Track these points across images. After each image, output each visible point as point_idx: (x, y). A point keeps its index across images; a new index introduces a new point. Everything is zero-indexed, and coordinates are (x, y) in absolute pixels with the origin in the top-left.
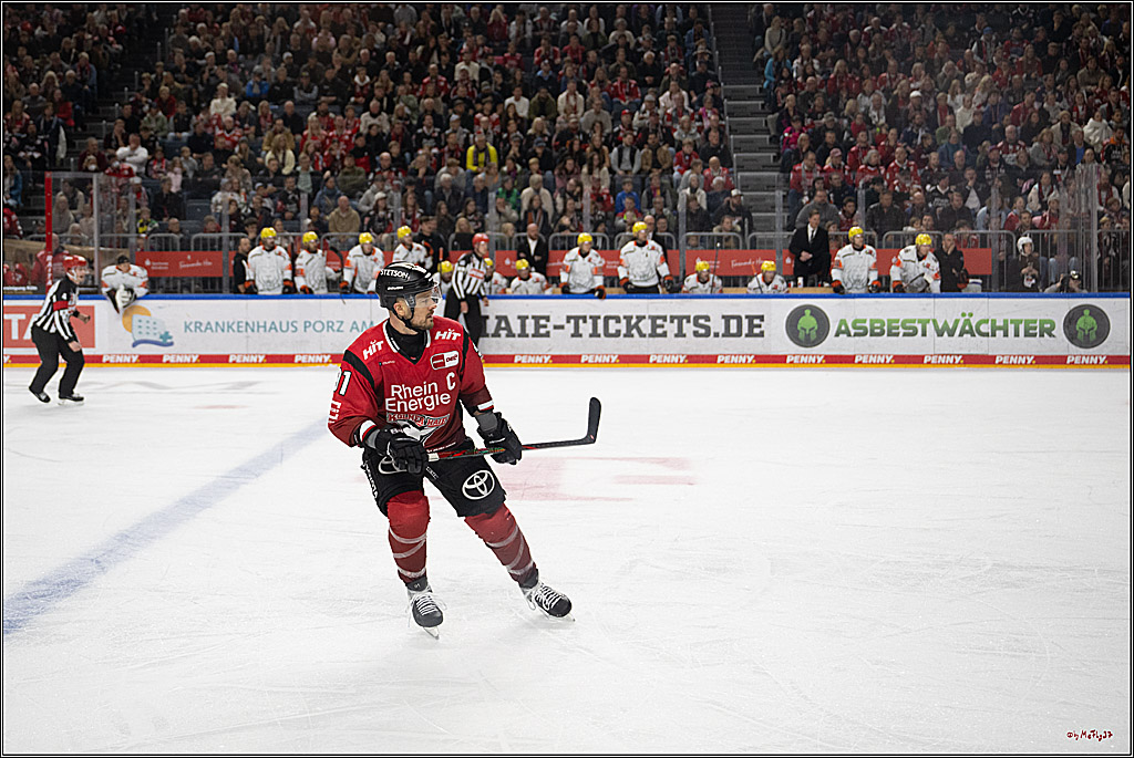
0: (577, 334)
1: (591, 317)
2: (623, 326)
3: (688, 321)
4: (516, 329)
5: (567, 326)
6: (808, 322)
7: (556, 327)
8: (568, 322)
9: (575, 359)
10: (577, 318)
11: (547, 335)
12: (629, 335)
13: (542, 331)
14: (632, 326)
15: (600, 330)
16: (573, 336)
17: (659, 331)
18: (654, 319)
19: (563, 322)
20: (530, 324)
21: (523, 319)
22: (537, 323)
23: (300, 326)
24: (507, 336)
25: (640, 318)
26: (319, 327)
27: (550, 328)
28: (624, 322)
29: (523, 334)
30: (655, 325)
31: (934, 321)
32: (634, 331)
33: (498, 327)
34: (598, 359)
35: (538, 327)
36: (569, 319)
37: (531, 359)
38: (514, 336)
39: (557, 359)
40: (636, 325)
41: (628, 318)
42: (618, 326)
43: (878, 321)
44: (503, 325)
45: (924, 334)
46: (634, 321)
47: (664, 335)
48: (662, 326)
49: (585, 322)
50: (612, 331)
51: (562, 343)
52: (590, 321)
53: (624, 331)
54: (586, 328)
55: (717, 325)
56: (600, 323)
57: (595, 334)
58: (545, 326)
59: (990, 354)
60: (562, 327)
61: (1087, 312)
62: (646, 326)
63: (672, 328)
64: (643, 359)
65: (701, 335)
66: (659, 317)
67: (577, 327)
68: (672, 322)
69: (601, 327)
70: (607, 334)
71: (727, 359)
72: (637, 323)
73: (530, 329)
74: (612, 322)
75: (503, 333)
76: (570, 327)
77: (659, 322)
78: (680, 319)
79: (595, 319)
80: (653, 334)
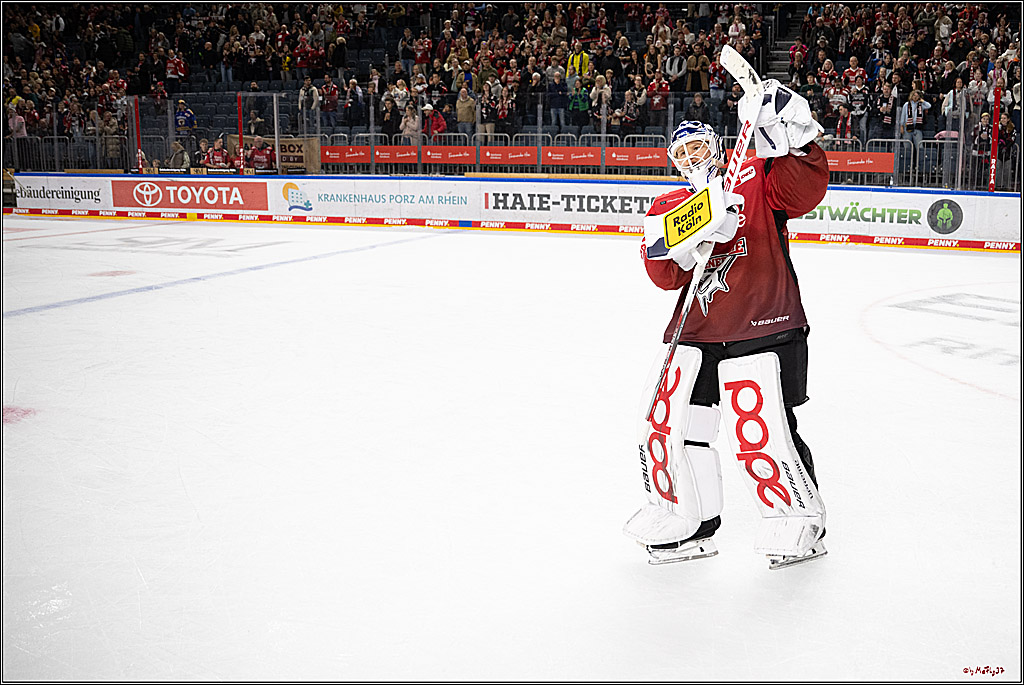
0: (568, 209)
1: (578, 196)
2: (600, 204)
3: (648, 202)
4: (527, 203)
5: (561, 202)
7: (554, 203)
8: (563, 199)
9: (567, 227)
10: (568, 197)
11: (548, 208)
12: (605, 210)
13: (545, 206)
14: (608, 204)
15: (585, 206)
16: (566, 210)
17: (627, 208)
18: (623, 199)
19: (559, 200)
20: (536, 200)
21: (531, 196)
22: (541, 200)
23: (387, 198)
24: (521, 209)
25: (613, 198)
26: (399, 199)
27: (550, 204)
28: (601, 200)
29: (532, 208)
30: (623, 204)
31: (830, 208)
32: (609, 208)
33: (515, 202)
34: (583, 228)
35: (541, 202)
36: (563, 197)
37: (537, 226)
38: (525, 209)
39: (554, 227)
40: (610, 204)
41: (605, 198)
42: (597, 204)
44: (518, 201)
45: (821, 218)
46: (608, 200)
47: (630, 211)
48: (629, 205)
49: (574, 200)
50: (593, 207)
51: (558, 215)
52: (577, 199)
53: (601, 208)
54: (575, 205)
56: (585, 201)
57: (581, 209)
58: (547, 202)
59: (870, 235)
60: (558, 203)
61: (946, 205)
62: (617, 204)
63: (635, 206)
64: (615, 229)
66: (626, 198)
67: (568, 203)
68: (636, 201)
69: (586, 204)
70: (590, 210)
72: (611, 202)
73: (536, 204)
74: (593, 201)
75: (518, 206)
76: (564, 204)
77: (627, 201)
78: (642, 199)
79: (581, 197)
80: (622, 211)
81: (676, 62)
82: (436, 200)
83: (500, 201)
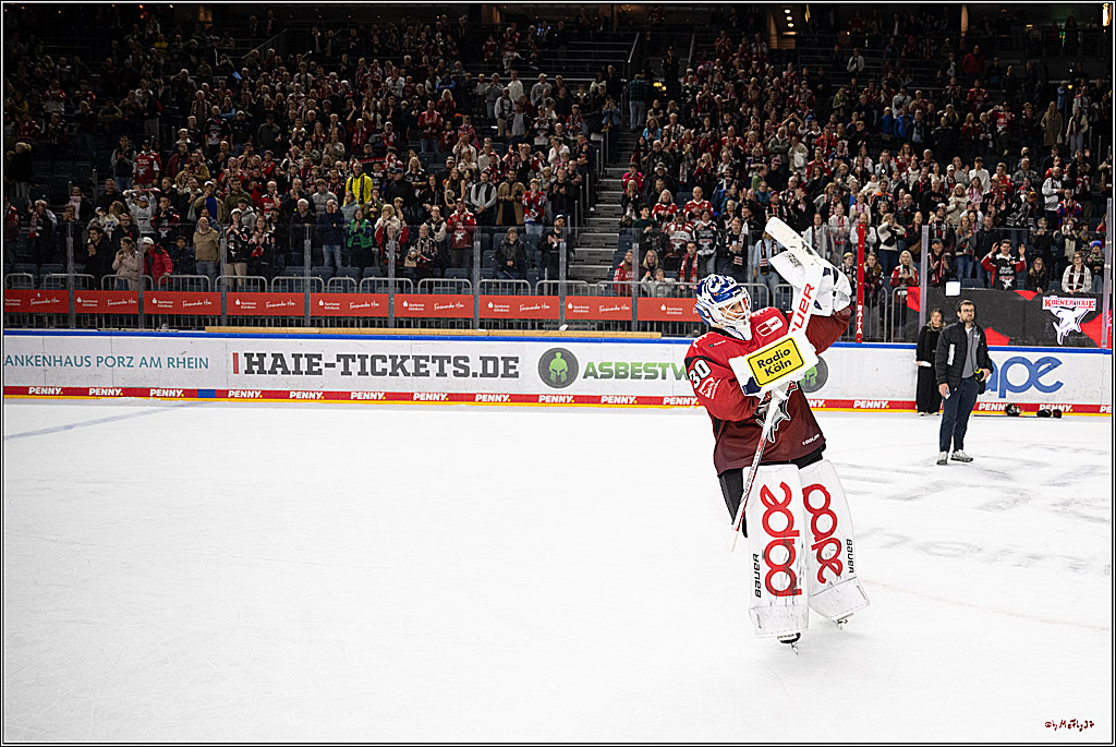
0: (346, 372)
1: (359, 356)
2: (388, 366)
3: (449, 362)
4: (291, 366)
5: (337, 364)
6: (559, 364)
7: (327, 365)
8: (339, 361)
9: (345, 396)
10: (346, 357)
11: (320, 372)
12: (394, 374)
13: (315, 369)
14: (398, 365)
15: (368, 369)
16: (342, 374)
17: (422, 370)
18: (417, 358)
19: (334, 361)
20: (304, 362)
21: (297, 357)
22: (310, 362)
23: (93, 361)
24: (283, 373)
25: (405, 358)
26: (110, 362)
27: (322, 366)
28: (389, 361)
29: (298, 371)
30: (417, 366)
31: (673, 365)
32: (399, 371)
33: (275, 365)
34: (366, 396)
35: (311, 364)
36: (339, 357)
37: (305, 395)
38: (289, 373)
39: (328, 396)
40: (401, 364)
41: (394, 358)
42: (384, 365)
43: (622, 364)
44: (279, 363)
45: (664, 378)
46: (399, 361)
47: (427, 374)
48: (425, 366)
49: (354, 361)
50: (379, 370)
51: (332, 380)
52: (358, 360)
53: (389, 370)
54: (355, 367)
55: (475, 366)
56: (368, 361)
57: (363, 373)
58: (318, 364)
60: (333, 365)
62: (410, 365)
63: (433, 368)
64: (408, 397)
65: (461, 375)
66: (421, 357)
67: (346, 365)
68: (434, 362)
69: (369, 366)
70: (375, 373)
71: (484, 398)
72: (402, 362)
73: (304, 367)
74: (378, 361)
75: (279, 370)
76: (340, 366)
77: (422, 362)
78: (442, 359)
79: (363, 358)
80: (417, 374)
81: (483, 190)
82: (164, 362)
83: (255, 363)
